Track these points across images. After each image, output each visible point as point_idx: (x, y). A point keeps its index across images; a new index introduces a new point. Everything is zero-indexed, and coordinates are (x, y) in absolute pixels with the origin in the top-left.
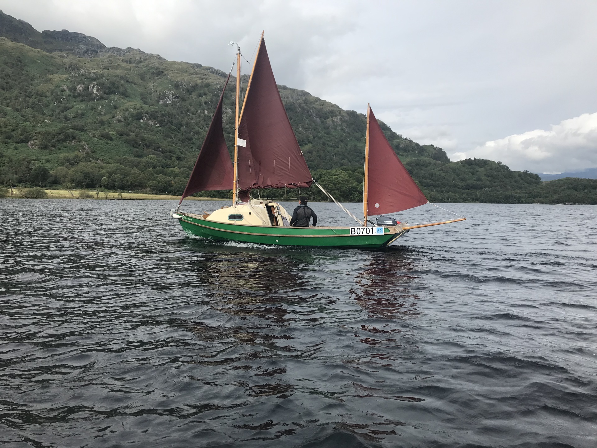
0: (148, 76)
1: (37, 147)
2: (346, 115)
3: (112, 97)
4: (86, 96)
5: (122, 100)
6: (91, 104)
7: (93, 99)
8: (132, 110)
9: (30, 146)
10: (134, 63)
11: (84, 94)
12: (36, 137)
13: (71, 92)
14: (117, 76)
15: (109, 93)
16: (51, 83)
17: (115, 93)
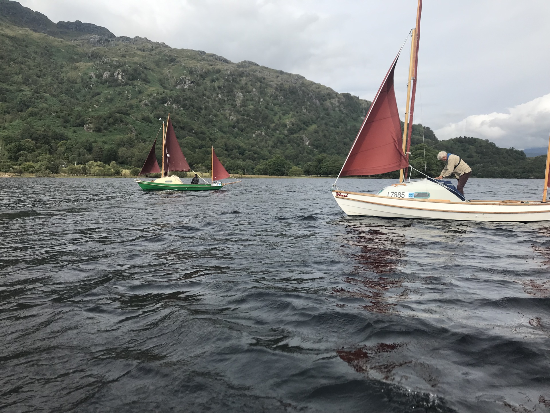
0: (162, 63)
1: (92, 130)
2: (342, 97)
3: (135, 82)
4: (113, 82)
5: (145, 85)
6: (118, 89)
7: (119, 85)
8: (156, 95)
9: (86, 130)
10: (147, 51)
11: (110, 80)
12: (89, 121)
13: (98, 78)
14: (136, 63)
15: (133, 80)
16: (79, 71)
17: (137, 79)
